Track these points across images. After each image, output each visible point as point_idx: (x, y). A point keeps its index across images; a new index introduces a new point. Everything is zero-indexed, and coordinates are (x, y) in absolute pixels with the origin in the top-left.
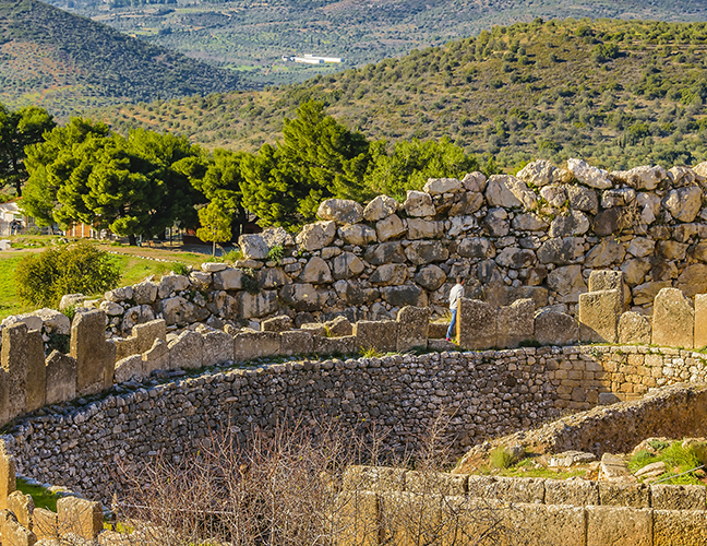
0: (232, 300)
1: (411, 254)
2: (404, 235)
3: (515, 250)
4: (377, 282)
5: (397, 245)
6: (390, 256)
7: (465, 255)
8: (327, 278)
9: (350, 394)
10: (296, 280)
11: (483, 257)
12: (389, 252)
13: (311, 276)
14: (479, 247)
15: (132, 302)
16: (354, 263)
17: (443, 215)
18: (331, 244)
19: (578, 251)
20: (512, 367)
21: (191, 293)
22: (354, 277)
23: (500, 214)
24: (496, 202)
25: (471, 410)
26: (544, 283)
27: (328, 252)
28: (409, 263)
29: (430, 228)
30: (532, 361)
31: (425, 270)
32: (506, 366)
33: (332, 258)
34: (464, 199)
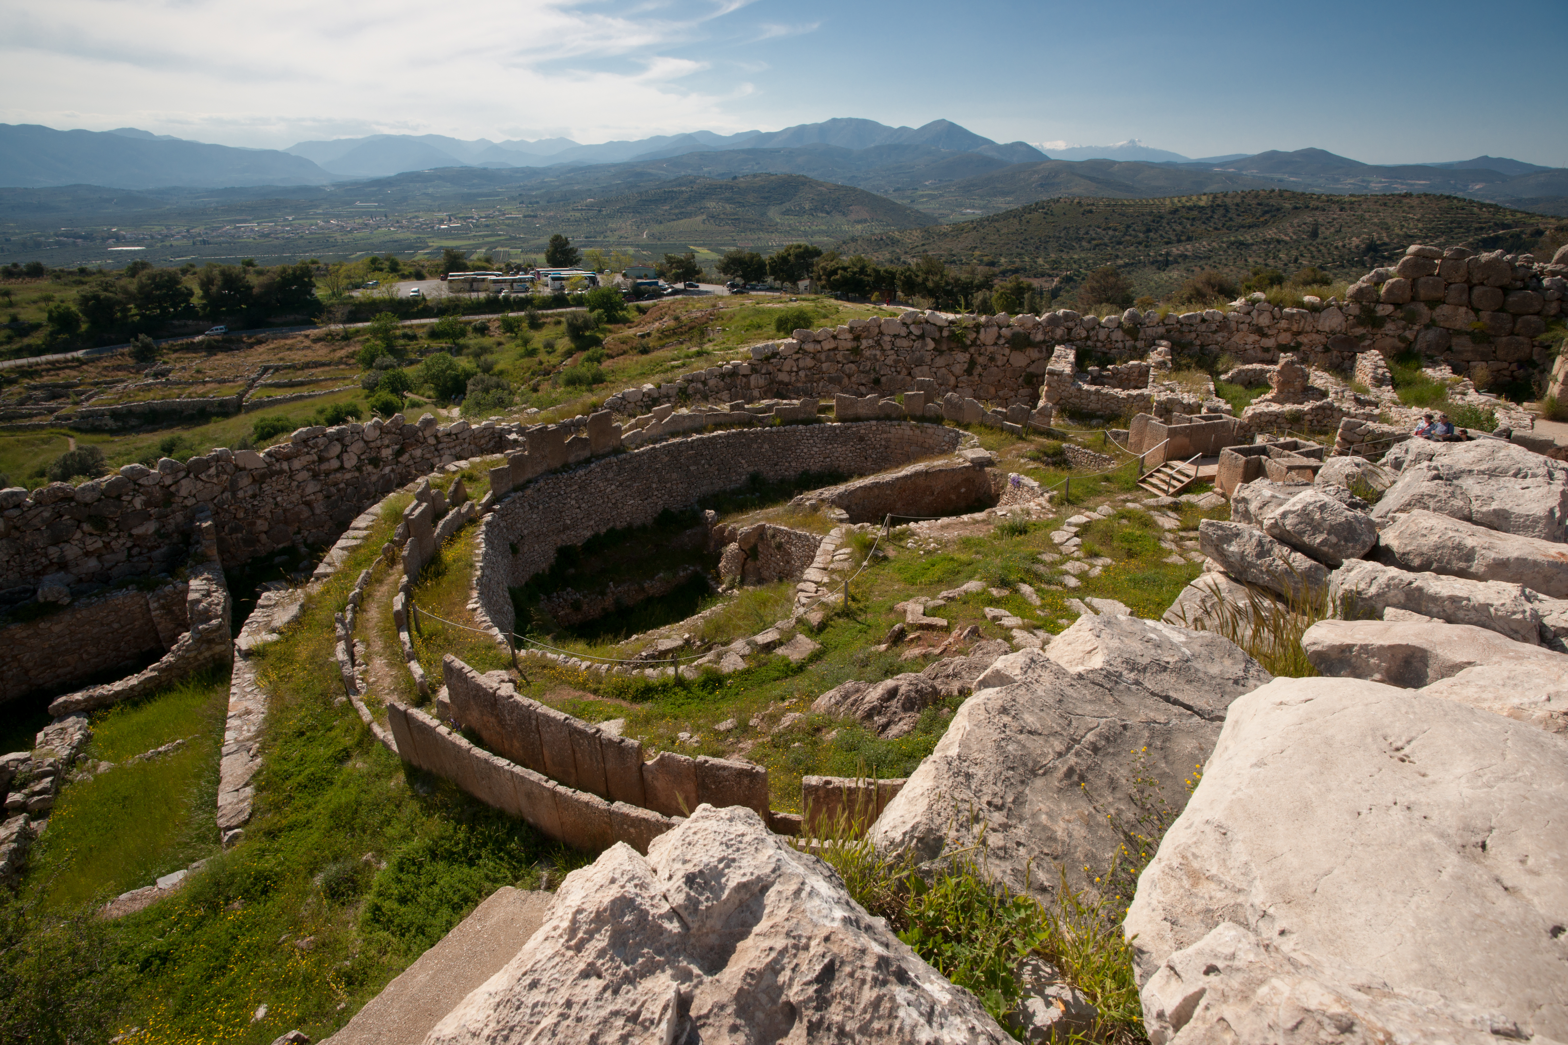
0: (744, 380)
1: (839, 357)
2: (835, 349)
3: (895, 357)
4: (821, 371)
5: (832, 353)
6: (828, 359)
7: (867, 359)
8: (795, 369)
9: (766, 446)
10: (779, 370)
11: (877, 360)
12: (827, 357)
13: (786, 368)
14: (875, 355)
15: (692, 381)
16: (809, 362)
17: (857, 338)
18: (797, 353)
19: (928, 359)
20: (862, 431)
21: (723, 376)
22: (810, 369)
23: (887, 339)
24: (885, 332)
25: (836, 454)
26: (909, 374)
27: (795, 356)
28: (838, 362)
29: (850, 345)
30: (874, 428)
31: (846, 366)
32: (859, 431)
33: (798, 359)
34: (868, 330)
